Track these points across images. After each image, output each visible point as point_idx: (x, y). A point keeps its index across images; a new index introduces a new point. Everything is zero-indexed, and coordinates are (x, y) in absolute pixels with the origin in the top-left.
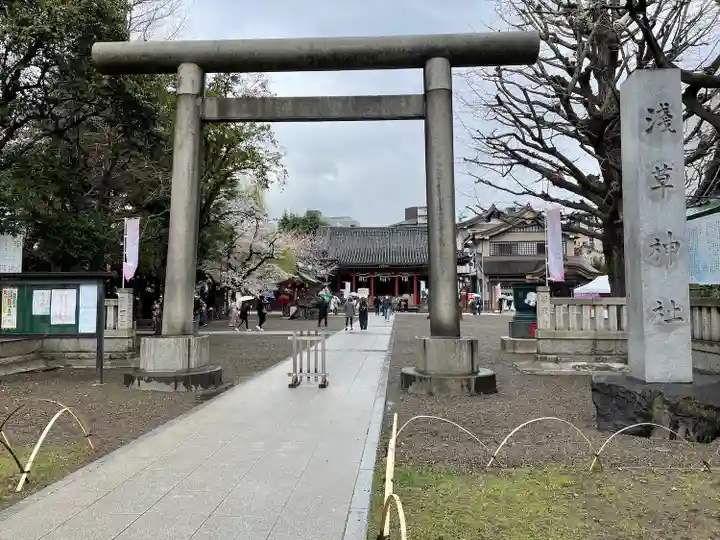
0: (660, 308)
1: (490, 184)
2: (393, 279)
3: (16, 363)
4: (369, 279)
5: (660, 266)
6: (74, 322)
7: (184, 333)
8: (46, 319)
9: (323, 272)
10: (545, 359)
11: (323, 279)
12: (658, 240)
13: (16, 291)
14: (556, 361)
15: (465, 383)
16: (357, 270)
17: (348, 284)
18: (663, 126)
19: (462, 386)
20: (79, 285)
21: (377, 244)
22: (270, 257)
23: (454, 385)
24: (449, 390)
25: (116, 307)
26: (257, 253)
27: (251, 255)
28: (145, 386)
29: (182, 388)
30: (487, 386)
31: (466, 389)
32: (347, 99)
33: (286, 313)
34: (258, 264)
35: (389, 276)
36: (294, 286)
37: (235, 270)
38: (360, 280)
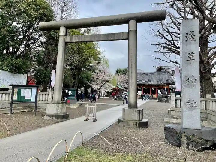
0: (189, 102)
1: (159, 59)
2: (149, 89)
3: (21, 109)
4: (142, 89)
5: (189, 87)
6: (30, 99)
7: (58, 103)
8: (24, 97)
10: (173, 118)
12: (188, 78)
13: (17, 89)
14: (177, 118)
15: (135, 124)
16: (138, 86)
18: (192, 39)
19: (134, 124)
20: (32, 88)
22: (108, 81)
23: (131, 124)
24: (130, 125)
25: (48, 95)
26: (105, 80)
27: (103, 81)
28: (45, 117)
29: (54, 119)
30: (145, 125)
31: (135, 125)
32: (105, 34)
34: (105, 84)
35: (148, 88)
36: (116, 90)
37: (98, 85)
38: (139, 89)
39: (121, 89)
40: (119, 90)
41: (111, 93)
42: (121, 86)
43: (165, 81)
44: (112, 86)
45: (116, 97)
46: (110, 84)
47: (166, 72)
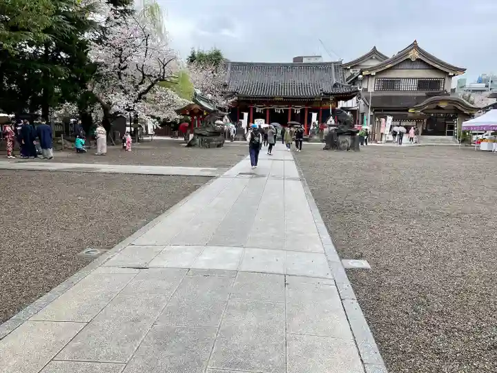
2: (286, 111)
4: (265, 111)
9: (223, 103)
11: (223, 109)
16: (254, 102)
17: (246, 115)
21: (272, 78)
22: (161, 79)
26: (148, 76)
27: (144, 78)
33: (187, 138)
34: (149, 88)
35: (283, 108)
36: (192, 113)
37: (125, 93)
38: (257, 111)
39: (208, 110)
40: (201, 113)
41: (174, 123)
42: (207, 101)
43: (328, 88)
44: (176, 97)
45: (191, 136)
46: (169, 91)
47: (330, 63)
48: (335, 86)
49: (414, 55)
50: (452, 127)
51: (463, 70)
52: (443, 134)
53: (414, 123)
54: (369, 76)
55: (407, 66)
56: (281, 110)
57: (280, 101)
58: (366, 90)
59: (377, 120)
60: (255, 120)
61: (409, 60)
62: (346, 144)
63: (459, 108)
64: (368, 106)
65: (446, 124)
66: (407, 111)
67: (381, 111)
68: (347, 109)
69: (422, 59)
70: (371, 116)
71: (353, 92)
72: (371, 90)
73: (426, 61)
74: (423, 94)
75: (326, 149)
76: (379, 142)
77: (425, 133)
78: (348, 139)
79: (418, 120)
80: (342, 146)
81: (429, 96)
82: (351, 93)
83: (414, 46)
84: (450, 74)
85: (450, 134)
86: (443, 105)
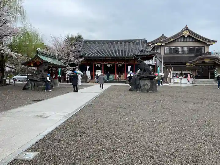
4: (101, 66)
16: (95, 60)
38: (97, 66)
47: (139, 40)
48: (142, 51)
49: (186, 33)
50: (213, 74)
51: (215, 42)
52: (208, 78)
53: (190, 71)
54: (161, 46)
55: (182, 40)
56: (111, 65)
57: (109, 60)
58: (160, 53)
59: (167, 70)
60: (96, 71)
61: (183, 36)
62: (146, 87)
63: (217, 62)
64: (162, 62)
65: (209, 72)
66: (185, 64)
67: (169, 64)
68: (150, 65)
69: (191, 35)
70: (163, 68)
71: (152, 54)
72: (163, 53)
73: (193, 37)
74: (192, 55)
75: (130, 90)
76: (169, 83)
77: (197, 77)
78: (148, 82)
79: (193, 69)
80: (143, 88)
81: (197, 56)
82: (151, 55)
83: (186, 29)
84: (208, 44)
85: (212, 78)
86: (207, 61)
